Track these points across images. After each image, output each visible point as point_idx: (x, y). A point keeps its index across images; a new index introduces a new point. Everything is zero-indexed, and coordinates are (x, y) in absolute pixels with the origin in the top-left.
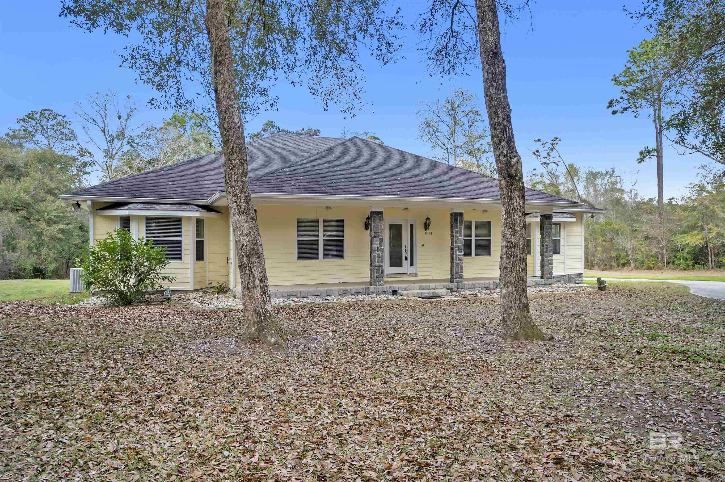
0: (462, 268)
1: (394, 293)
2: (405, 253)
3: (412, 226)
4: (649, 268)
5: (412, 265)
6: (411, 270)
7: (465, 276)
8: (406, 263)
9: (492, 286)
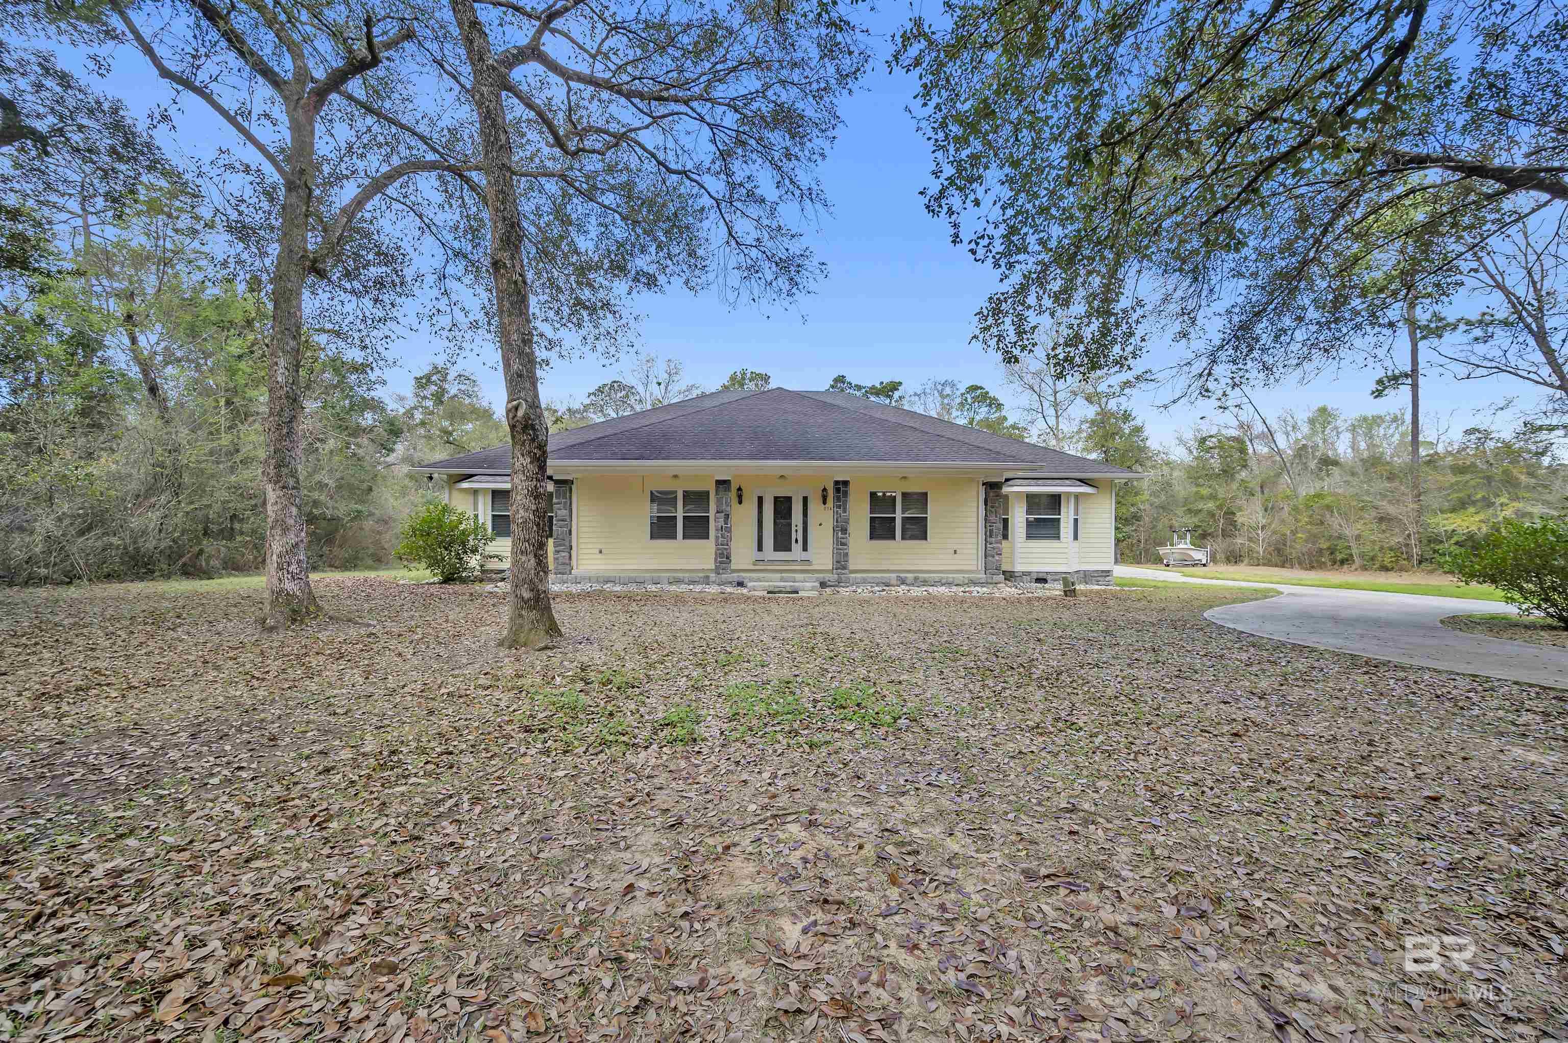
0: (846, 555)
1: (740, 584)
2: (797, 533)
3: (805, 500)
4: (1385, 569)
5: (805, 549)
6: (804, 556)
7: (852, 567)
8: (797, 548)
9: (894, 582)
